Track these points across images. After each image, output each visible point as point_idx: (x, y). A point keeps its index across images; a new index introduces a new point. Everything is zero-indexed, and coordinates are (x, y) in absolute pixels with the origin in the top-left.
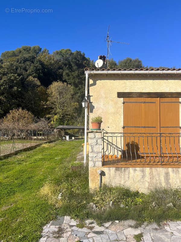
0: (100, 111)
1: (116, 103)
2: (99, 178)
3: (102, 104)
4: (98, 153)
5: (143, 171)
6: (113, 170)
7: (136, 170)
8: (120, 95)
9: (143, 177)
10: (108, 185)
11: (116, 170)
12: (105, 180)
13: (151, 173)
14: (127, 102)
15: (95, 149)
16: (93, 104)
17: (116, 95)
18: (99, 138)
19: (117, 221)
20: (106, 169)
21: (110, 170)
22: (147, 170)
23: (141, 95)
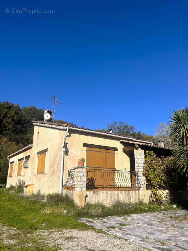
0: (73, 155)
1: (82, 150)
2: (84, 199)
3: (74, 150)
4: (84, 182)
5: (107, 193)
6: (92, 193)
7: (103, 193)
8: (85, 145)
9: (107, 197)
10: (89, 203)
11: (94, 193)
12: (88, 199)
13: (111, 194)
14: (88, 150)
15: (82, 180)
16: (68, 149)
17: (83, 145)
18: (85, 172)
19: (110, 217)
20: (88, 193)
21: (90, 193)
22: (109, 192)
23: (96, 146)
